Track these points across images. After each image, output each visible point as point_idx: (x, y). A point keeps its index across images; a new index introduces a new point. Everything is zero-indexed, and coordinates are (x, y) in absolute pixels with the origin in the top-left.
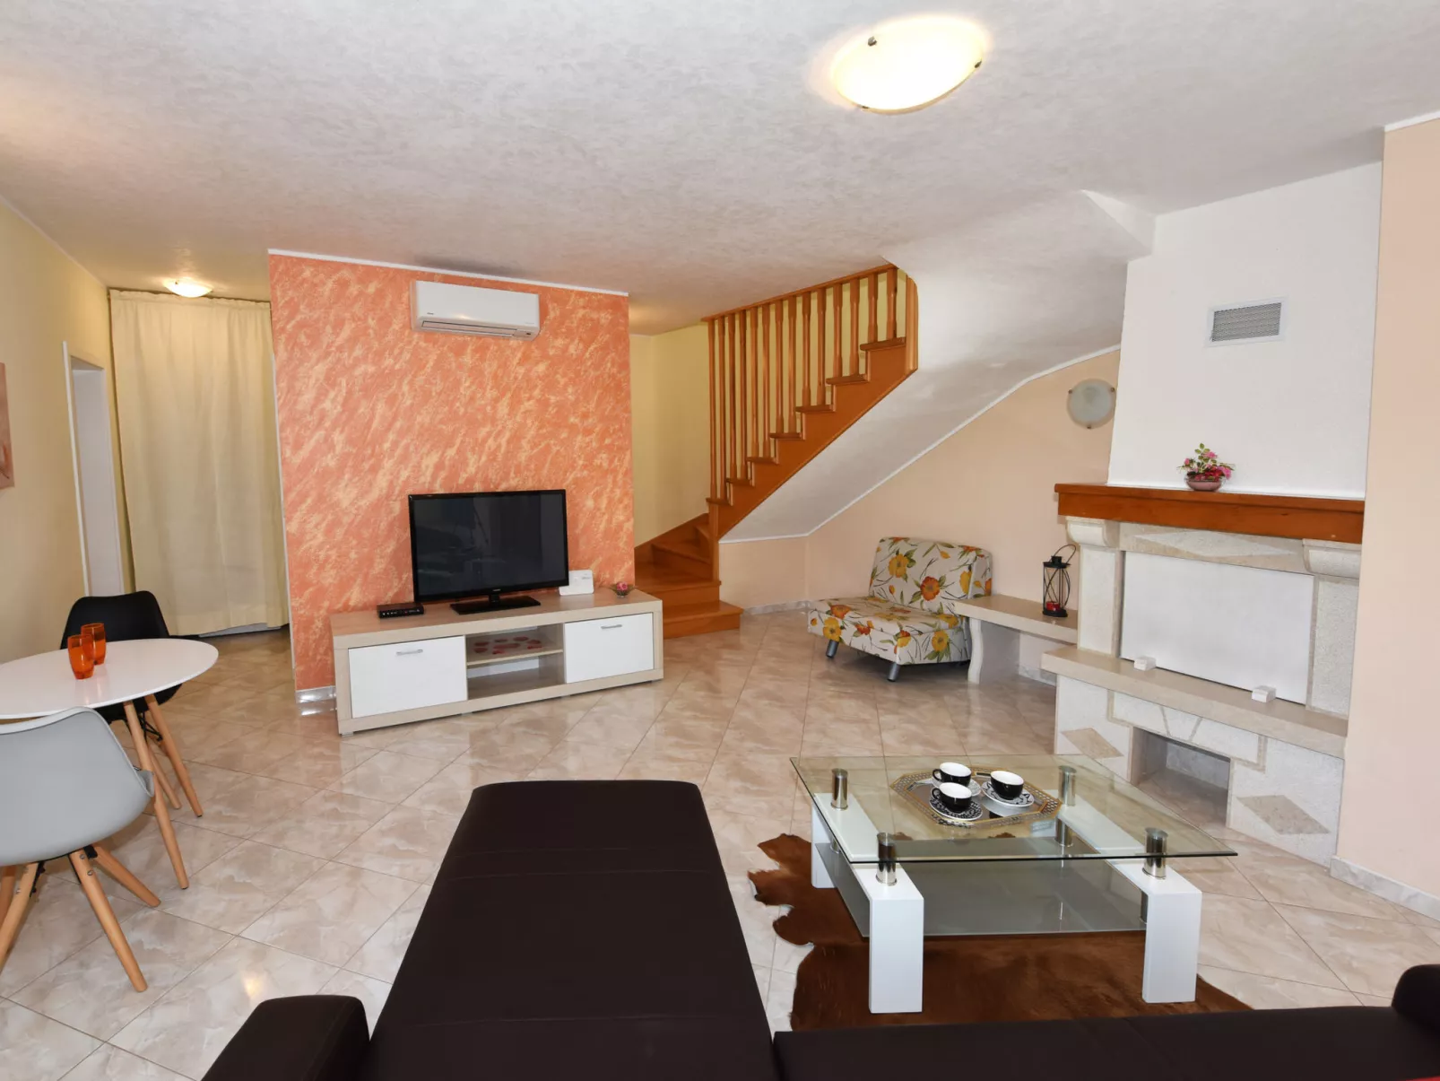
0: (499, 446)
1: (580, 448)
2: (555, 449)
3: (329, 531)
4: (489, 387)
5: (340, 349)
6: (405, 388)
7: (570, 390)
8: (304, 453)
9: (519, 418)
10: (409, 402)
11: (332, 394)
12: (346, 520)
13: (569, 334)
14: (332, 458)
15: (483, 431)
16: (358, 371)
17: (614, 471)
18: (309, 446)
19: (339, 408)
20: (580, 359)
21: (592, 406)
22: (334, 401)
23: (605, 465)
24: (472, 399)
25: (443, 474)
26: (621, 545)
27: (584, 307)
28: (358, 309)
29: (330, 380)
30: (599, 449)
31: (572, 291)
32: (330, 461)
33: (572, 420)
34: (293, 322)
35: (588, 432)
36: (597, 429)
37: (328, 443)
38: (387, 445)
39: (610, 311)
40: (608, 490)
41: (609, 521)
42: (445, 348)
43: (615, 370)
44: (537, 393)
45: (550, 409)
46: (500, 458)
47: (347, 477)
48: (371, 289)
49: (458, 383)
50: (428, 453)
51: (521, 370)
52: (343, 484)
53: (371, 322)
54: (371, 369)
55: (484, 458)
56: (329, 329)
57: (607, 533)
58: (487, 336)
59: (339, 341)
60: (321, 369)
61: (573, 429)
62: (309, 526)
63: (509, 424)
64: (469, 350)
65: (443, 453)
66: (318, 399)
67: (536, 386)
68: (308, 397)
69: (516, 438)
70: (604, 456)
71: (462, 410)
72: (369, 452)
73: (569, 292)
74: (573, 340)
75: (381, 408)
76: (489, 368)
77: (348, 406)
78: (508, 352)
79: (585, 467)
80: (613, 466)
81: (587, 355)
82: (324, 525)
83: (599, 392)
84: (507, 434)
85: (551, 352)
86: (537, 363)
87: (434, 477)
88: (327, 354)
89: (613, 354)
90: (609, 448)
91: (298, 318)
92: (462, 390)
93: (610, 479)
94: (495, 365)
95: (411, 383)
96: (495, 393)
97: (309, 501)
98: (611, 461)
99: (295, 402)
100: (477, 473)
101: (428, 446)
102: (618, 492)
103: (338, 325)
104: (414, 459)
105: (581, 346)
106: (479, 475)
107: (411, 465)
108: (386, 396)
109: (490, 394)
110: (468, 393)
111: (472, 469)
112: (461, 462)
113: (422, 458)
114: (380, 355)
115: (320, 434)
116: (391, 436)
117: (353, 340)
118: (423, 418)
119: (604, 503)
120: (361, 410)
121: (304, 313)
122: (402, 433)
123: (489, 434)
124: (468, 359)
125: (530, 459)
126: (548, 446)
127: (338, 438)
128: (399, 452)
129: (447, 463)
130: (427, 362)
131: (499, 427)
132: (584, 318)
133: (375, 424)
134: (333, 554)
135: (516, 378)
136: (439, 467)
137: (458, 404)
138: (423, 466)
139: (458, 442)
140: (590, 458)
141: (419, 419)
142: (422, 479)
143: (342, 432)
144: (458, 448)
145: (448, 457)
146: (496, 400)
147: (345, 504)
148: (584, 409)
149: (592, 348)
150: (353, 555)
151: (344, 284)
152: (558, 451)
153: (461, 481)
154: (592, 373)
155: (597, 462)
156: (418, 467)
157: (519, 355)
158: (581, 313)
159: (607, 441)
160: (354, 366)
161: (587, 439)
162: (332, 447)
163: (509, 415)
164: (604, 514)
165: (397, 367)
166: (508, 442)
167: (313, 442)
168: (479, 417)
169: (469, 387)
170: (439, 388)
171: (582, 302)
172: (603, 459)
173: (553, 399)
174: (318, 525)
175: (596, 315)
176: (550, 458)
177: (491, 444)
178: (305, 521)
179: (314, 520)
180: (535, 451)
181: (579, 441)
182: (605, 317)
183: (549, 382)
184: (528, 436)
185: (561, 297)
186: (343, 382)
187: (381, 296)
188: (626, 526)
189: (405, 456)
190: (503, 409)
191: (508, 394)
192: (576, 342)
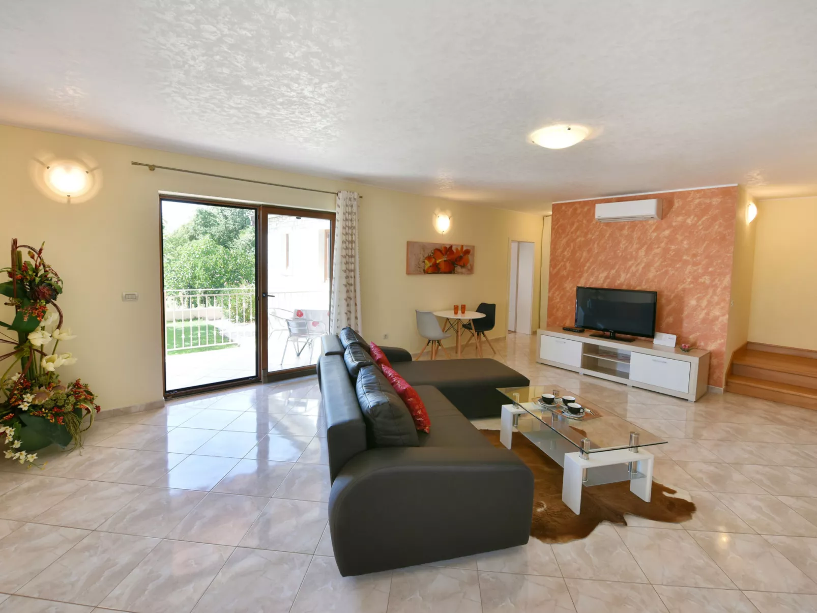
0: (637, 271)
1: (690, 272)
2: (671, 273)
3: (561, 298)
4: (635, 243)
5: (572, 233)
6: (596, 246)
7: (685, 242)
8: (555, 271)
9: (650, 257)
10: (596, 251)
11: (568, 249)
12: (568, 294)
15: (630, 263)
16: (578, 240)
17: (716, 287)
18: (558, 268)
19: (569, 254)
20: (694, 225)
21: (701, 250)
22: (568, 252)
23: (708, 282)
24: (626, 248)
25: (608, 280)
26: (716, 329)
27: (700, 198)
28: (580, 218)
29: (568, 244)
30: (703, 275)
31: (692, 191)
32: (564, 273)
33: (685, 257)
34: (558, 225)
35: (695, 264)
36: (704, 262)
37: (565, 267)
38: (586, 268)
39: (721, 196)
40: (709, 296)
41: (708, 314)
44: (663, 245)
45: (670, 252)
46: (638, 275)
47: (570, 279)
48: (586, 209)
49: (620, 242)
50: (602, 273)
51: (655, 234)
52: (568, 282)
53: (585, 222)
54: (583, 239)
55: (629, 275)
56: (569, 227)
57: (704, 321)
58: (635, 223)
59: (572, 230)
60: (565, 241)
61: (686, 263)
62: (555, 295)
63: (645, 260)
64: (626, 228)
65: (609, 272)
66: (563, 252)
67: (662, 242)
68: (560, 251)
69: (648, 266)
70: (707, 277)
71: (620, 254)
72: (579, 270)
73: (689, 192)
74: (689, 216)
75: (585, 254)
76: (636, 235)
77: (574, 253)
78: (648, 227)
79: (691, 283)
80: (714, 283)
81: (700, 222)
82: (560, 295)
83: (706, 242)
84: (643, 265)
85: (674, 224)
86: (664, 230)
87: (604, 281)
88: (568, 235)
89: (721, 221)
90: (712, 274)
91: (559, 223)
92: (621, 245)
93: (711, 291)
94: (639, 234)
95: (598, 244)
96: (638, 246)
97: (556, 286)
98: (713, 280)
99: (556, 252)
100: (624, 281)
101: (602, 269)
102: (716, 299)
103: (572, 224)
104: (596, 273)
105: (696, 219)
106: (626, 281)
107: (595, 276)
108: (587, 249)
109: (635, 246)
110: (624, 247)
112: (617, 277)
113: (600, 274)
114: (586, 234)
115: (562, 263)
116: (588, 265)
117: (577, 229)
118: (602, 258)
119: (704, 303)
120: (577, 255)
121: (561, 221)
122: (592, 263)
123: (633, 264)
124: (625, 232)
125: (655, 277)
126: (666, 272)
127: (568, 265)
128: (590, 270)
129: (610, 277)
131: (639, 261)
132: (700, 204)
133: (582, 260)
134: (562, 306)
135: (651, 239)
136: (607, 277)
137: (618, 251)
138: (600, 277)
139: (617, 267)
140: (696, 279)
141: (600, 258)
142: (599, 282)
143: (570, 263)
144: (617, 270)
145: (611, 274)
146: (640, 249)
147: (568, 289)
148: (694, 252)
149: (704, 219)
150: (569, 308)
151: (575, 209)
152: (673, 274)
153: (617, 285)
154: (703, 232)
155: (701, 280)
156: (597, 277)
157: (654, 228)
158: (697, 201)
159: (710, 269)
160: (576, 239)
161: (695, 268)
162: (565, 269)
163: (644, 255)
164: (703, 309)
165: (593, 238)
166: (643, 268)
167: (560, 266)
168: (629, 257)
169: (625, 244)
170: (610, 245)
171: (698, 195)
172: (706, 279)
173: (673, 247)
174: (558, 295)
175: (708, 201)
176: (667, 277)
177: (633, 269)
178: (554, 293)
179: (557, 293)
180: (658, 273)
181: (689, 268)
182: (716, 201)
183: (671, 240)
184: (655, 265)
185: (683, 195)
186: (572, 245)
187: (589, 210)
188: (720, 319)
189: (592, 273)
190: (642, 253)
191: (646, 246)
192: (692, 217)
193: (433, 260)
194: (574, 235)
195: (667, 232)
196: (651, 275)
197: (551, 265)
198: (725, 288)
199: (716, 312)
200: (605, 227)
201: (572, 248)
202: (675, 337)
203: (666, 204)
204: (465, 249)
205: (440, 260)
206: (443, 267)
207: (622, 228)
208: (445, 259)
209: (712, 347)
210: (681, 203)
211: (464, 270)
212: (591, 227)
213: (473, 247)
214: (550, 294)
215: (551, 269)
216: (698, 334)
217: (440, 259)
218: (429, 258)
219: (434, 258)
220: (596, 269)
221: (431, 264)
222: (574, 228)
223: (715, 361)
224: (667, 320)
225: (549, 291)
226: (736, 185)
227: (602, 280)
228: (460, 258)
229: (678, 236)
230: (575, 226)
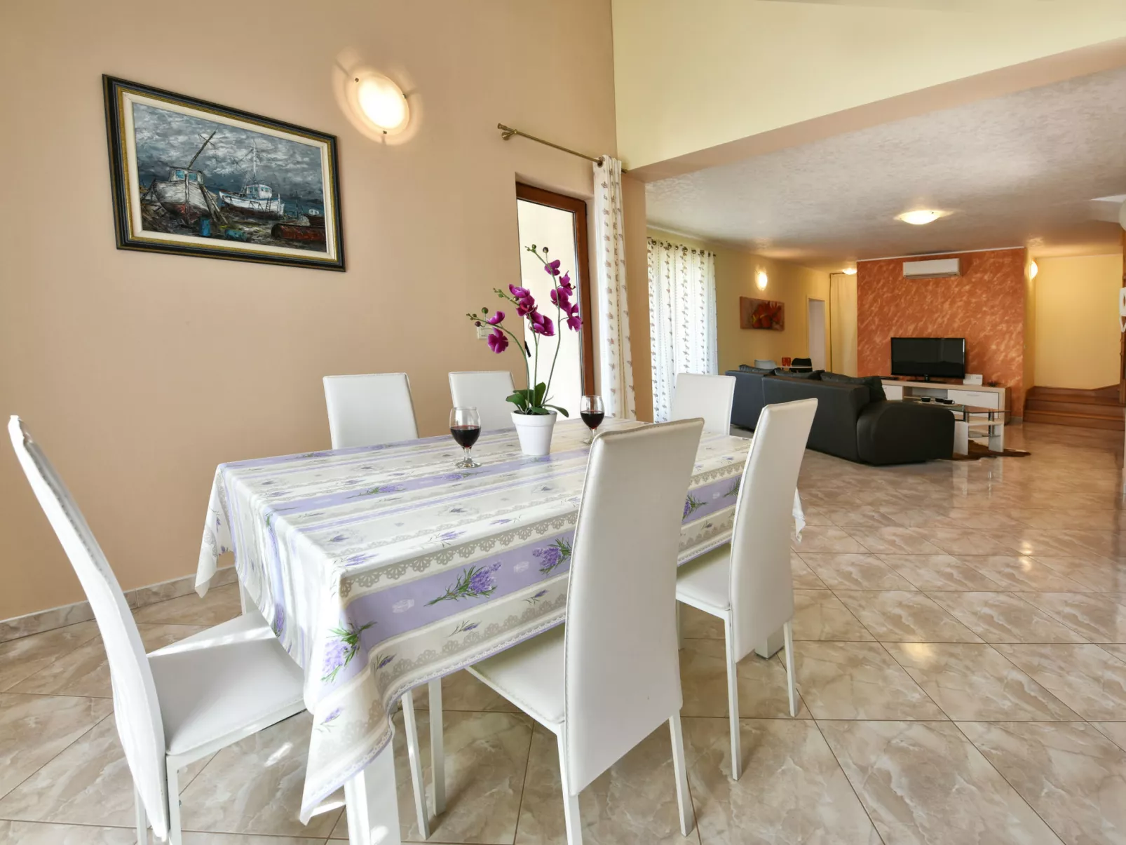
0: (943, 322)
1: (989, 321)
2: (973, 322)
3: (872, 351)
4: (940, 297)
5: (879, 289)
6: (902, 300)
7: (984, 296)
8: (864, 325)
9: (954, 310)
10: (904, 306)
11: (875, 304)
12: (878, 346)
13: (985, 272)
15: (936, 315)
16: (885, 296)
17: (1011, 333)
18: (866, 323)
19: (877, 309)
20: (990, 282)
21: (997, 302)
22: (876, 307)
23: (1005, 329)
24: (932, 302)
25: (916, 332)
26: (1014, 368)
27: (994, 258)
28: (886, 275)
29: (875, 300)
30: (1000, 323)
31: (987, 251)
32: (874, 327)
33: (984, 309)
34: (863, 282)
35: (993, 314)
36: (1000, 313)
37: (873, 321)
38: (894, 321)
39: (1011, 257)
40: (1006, 341)
41: (1006, 356)
42: (920, 284)
43: (1013, 284)
45: (972, 305)
46: (944, 326)
47: (879, 333)
48: (891, 267)
49: (925, 297)
51: (957, 289)
52: (877, 335)
53: (891, 279)
54: (890, 295)
55: (935, 327)
56: (875, 283)
57: (1003, 362)
58: (938, 279)
59: (878, 286)
60: (871, 297)
61: (985, 313)
62: (865, 348)
63: (949, 312)
64: (931, 284)
65: (918, 324)
66: (869, 308)
67: (964, 296)
68: (867, 306)
69: (953, 317)
70: (1003, 325)
71: (927, 307)
72: (887, 323)
73: (984, 253)
75: (892, 309)
76: (940, 290)
77: (881, 308)
78: (950, 283)
79: (991, 330)
80: (1009, 330)
81: (995, 279)
82: (870, 348)
83: (1001, 296)
84: (948, 316)
85: (973, 280)
86: (965, 286)
87: (913, 333)
88: (874, 291)
89: (1012, 277)
90: (1007, 322)
91: (865, 280)
92: (927, 300)
93: (1007, 336)
94: (943, 289)
95: (905, 299)
96: (943, 300)
97: (866, 340)
98: (1008, 328)
99: (863, 308)
100: (932, 331)
101: (910, 321)
102: (1012, 343)
103: (879, 281)
104: (905, 326)
105: (992, 275)
107: (903, 328)
108: (894, 304)
109: (940, 300)
110: (930, 301)
111: (930, 330)
112: (925, 327)
113: (908, 326)
114: (893, 289)
115: (871, 318)
116: (896, 319)
117: (884, 286)
118: (910, 311)
119: (1002, 347)
120: (885, 310)
121: (867, 279)
122: (900, 317)
123: (939, 316)
124: (930, 288)
125: (959, 326)
126: (970, 322)
127: (877, 320)
128: (898, 324)
129: (918, 328)
130: (912, 290)
131: (944, 313)
132: (994, 263)
133: (890, 314)
134: (872, 358)
135: (953, 293)
136: (915, 329)
137: (924, 305)
138: (908, 329)
139: (924, 320)
140: (994, 326)
141: (908, 312)
142: (907, 334)
143: (878, 317)
144: (924, 322)
145: (919, 326)
146: (943, 303)
147: (878, 341)
148: (992, 304)
149: (998, 275)
150: (879, 359)
151: (881, 267)
152: (975, 324)
154: (999, 287)
155: (999, 328)
156: (906, 329)
157: (956, 283)
158: (992, 260)
159: (1006, 318)
160: (883, 295)
161: (994, 317)
162: (874, 323)
163: (949, 308)
164: (1002, 352)
165: (900, 293)
166: (948, 319)
167: (868, 321)
168: (934, 310)
169: (930, 298)
170: (917, 299)
171: (993, 255)
172: (1003, 327)
173: (974, 300)
174: (868, 348)
175: (1001, 260)
176: (970, 326)
177: (940, 320)
178: (864, 346)
179: (867, 346)
180: (962, 323)
181: (988, 318)
182: (1007, 260)
183: (971, 293)
184: (959, 317)
185: (980, 255)
186: (879, 300)
187: (894, 268)
188: (1017, 359)
189: (901, 326)
190: (946, 306)
191: (949, 300)
192: (988, 274)
194: (880, 291)
195: (967, 288)
196: (956, 325)
197: (858, 320)
198: (1019, 333)
199: (1013, 354)
200: (911, 284)
201: (879, 303)
202: (981, 376)
203: (966, 263)
207: (927, 284)
209: (1011, 383)
210: (978, 262)
212: (899, 283)
214: (860, 348)
215: (859, 323)
216: (999, 374)
220: (904, 322)
222: (880, 285)
223: (1014, 395)
224: (973, 364)
225: (859, 345)
226: (1023, 247)
227: (910, 332)
229: (977, 290)
230: (881, 283)
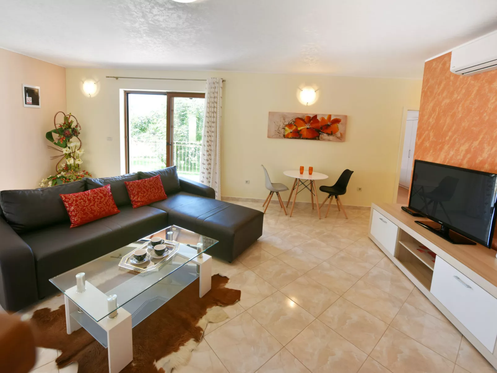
5: (439, 94)
6: (460, 109)
8: (421, 140)
10: (460, 116)
11: (433, 115)
14: (428, 143)
16: (443, 104)
18: (423, 138)
19: (434, 121)
22: (433, 118)
25: (469, 156)
29: (434, 110)
34: (428, 86)
37: (427, 137)
38: (447, 138)
42: (484, 81)
47: (431, 152)
50: (463, 144)
52: (429, 154)
53: (452, 78)
54: (448, 101)
56: (437, 86)
59: (439, 90)
60: (431, 104)
65: (472, 143)
66: (429, 119)
68: (426, 117)
71: (487, 118)
72: (440, 141)
75: (448, 120)
77: (438, 120)
87: (464, 157)
88: (434, 98)
91: (429, 84)
92: (489, 106)
95: (463, 105)
99: (422, 120)
100: (488, 158)
101: (465, 139)
103: (441, 83)
104: (457, 146)
106: (489, 160)
107: (455, 149)
108: (451, 113)
110: (492, 107)
111: (485, 155)
113: (460, 146)
114: (452, 94)
115: (427, 132)
116: (450, 134)
117: (444, 89)
118: (465, 124)
120: (441, 122)
121: (431, 82)
122: (454, 132)
127: (432, 134)
128: (452, 141)
129: (472, 150)
130: (473, 91)
133: (445, 128)
136: (468, 151)
137: (485, 114)
138: (460, 150)
139: (481, 137)
141: (463, 124)
142: (459, 157)
143: (433, 132)
144: (480, 141)
145: (473, 147)
153: (477, 161)
156: (458, 150)
162: (429, 139)
165: (459, 98)
167: (425, 135)
169: (494, 102)
186: (438, 109)
189: (453, 145)
193: (294, 128)
194: (440, 96)
200: (473, 82)
201: (437, 115)
204: (332, 118)
205: (302, 128)
206: (305, 133)
207: (493, 79)
208: (308, 127)
211: (331, 138)
212: (458, 83)
213: (346, 117)
215: (417, 140)
217: (302, 126)
218: (290, 125)
219: (295, 125)
220: (457, 139)
221: (291, 131)
222: (441, 88)
227: (462, 155)
228: (327, 126)
230: (442, 85)
